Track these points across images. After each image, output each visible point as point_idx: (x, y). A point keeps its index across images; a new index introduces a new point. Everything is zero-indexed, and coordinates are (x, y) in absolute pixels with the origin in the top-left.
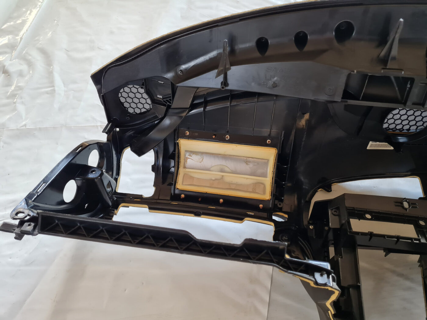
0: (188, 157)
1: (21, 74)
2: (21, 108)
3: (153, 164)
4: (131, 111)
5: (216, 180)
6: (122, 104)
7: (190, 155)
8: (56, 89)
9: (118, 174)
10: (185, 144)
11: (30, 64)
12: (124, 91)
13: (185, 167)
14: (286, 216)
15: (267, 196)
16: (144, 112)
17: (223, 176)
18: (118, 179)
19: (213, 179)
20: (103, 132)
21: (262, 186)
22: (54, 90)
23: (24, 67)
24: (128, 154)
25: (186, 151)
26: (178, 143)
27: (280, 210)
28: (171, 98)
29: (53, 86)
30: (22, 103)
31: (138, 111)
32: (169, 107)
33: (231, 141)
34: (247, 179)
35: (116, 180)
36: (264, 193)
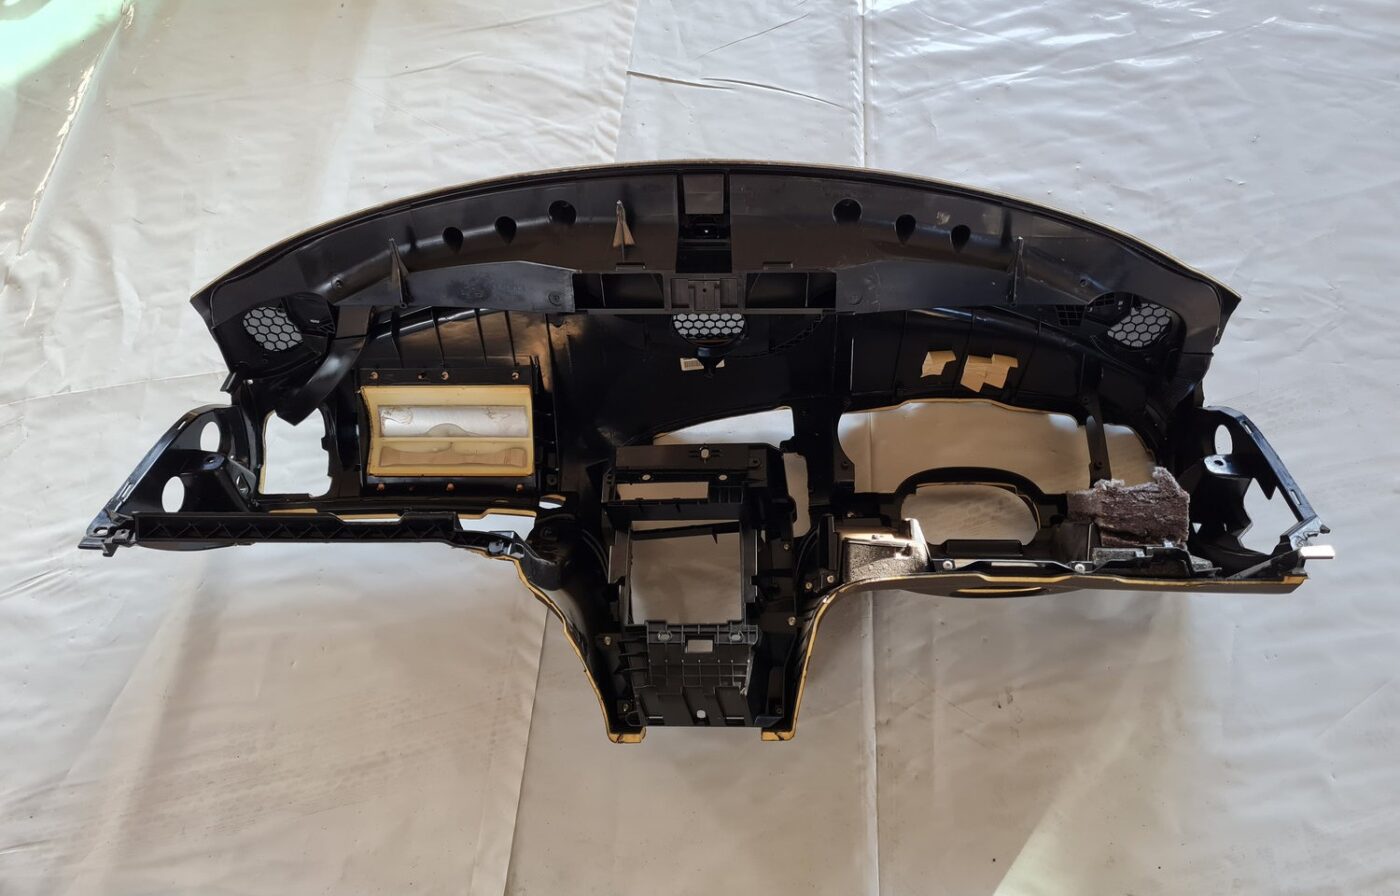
0: (386, 416)
1: (45, 282)
2: (54, 353)
3: (323, 435)
4: (269, 346)
5: (440, 451)
6: (252, 337)
7: (388, 413)
8: (124, 306)
9: (261, 460)
10: (373, 395)
11: (63, 259)
12: (252, 317)
13: (382, 435)
14: (564, 499)
15: (529, 469)
16: (294, 347)
17: (452, 443)
18: (262, 469)
19: (435, 449)
20: (222, 390)
21: (522, 452)
22: (120, 311)
23: (51, 267)
24: (275, 424)
25: (379, 406)
26: (360, 394)
27: (556, 490)
28: (333, 323)
29: (117, 302)
30: (57, 343)
31: (282, 346)
32: (332, 337)
33: (452, 382)
34: (494, 442)
35: (258, 472)
36: (525, 465)
